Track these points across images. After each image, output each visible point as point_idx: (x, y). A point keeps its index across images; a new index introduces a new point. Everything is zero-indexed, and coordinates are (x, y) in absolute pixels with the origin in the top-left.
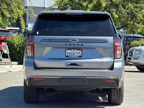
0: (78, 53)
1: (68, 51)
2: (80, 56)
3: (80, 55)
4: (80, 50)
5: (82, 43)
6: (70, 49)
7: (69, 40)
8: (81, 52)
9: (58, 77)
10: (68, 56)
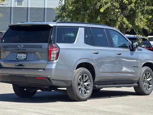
0: (24, 56)
1: (18, 55)
2: (25, 59)
3: (25, 57)
4: (25, 53)
5: (25, 49)
6: (20, 53)
7: (18, 46)
8: (26, 55)
9: (8, 75)
10: (18, 59)
